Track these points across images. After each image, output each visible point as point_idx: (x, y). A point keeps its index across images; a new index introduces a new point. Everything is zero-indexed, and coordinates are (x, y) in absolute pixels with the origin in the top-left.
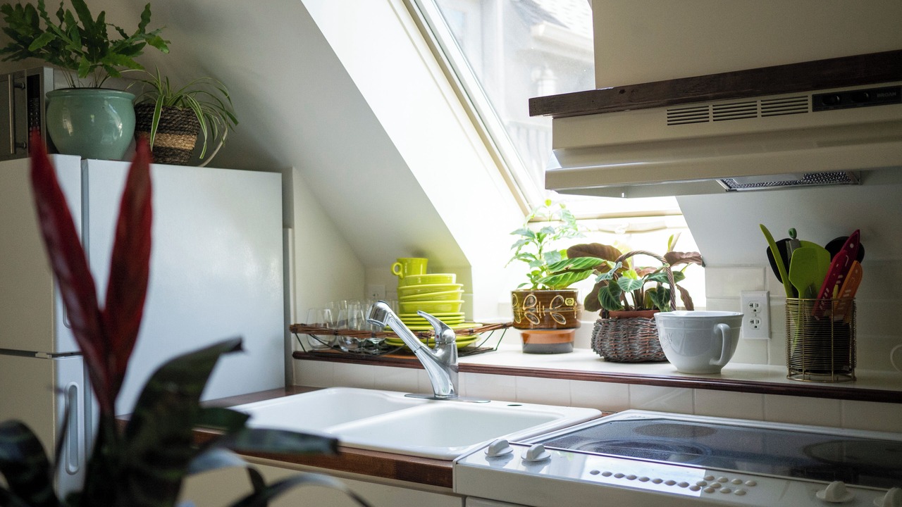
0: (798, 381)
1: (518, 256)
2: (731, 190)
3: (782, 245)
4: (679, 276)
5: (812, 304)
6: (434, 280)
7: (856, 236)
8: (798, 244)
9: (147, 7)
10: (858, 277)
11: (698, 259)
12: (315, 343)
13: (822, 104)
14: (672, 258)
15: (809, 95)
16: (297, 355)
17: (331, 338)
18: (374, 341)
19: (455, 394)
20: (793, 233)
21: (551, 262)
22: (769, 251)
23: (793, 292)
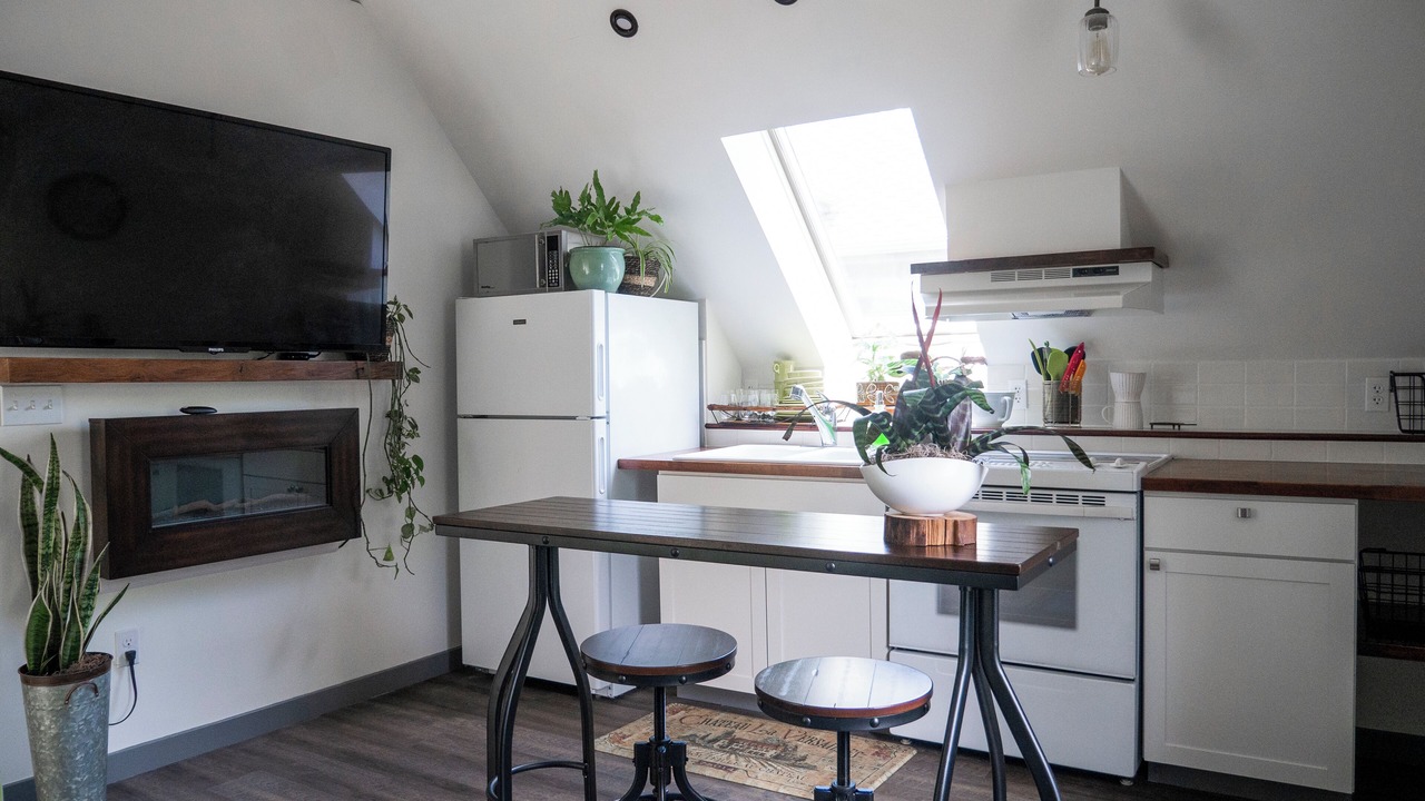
0: (1050, 427)
1: (858, 359)
2: (1015, 318)
3: (1040, 350)
4: (969, 372)
5: (1058, 384)
6: (802, 374)
7: (1082, 347)
8: (1050, 350)
9: (638, 194)
10: (1084, 369)
11: (983, 361)
12: (724, 417)
13: (1078, 273)
14: (965, 360)
15: (1071, 268)
16: (708, 426)
17: (732, 412)
18: (770, 413)
19: (835, 444)
20: (1047, 344)
21: (889, 362)
22: (1033, 354)
23: (1048, 378)
